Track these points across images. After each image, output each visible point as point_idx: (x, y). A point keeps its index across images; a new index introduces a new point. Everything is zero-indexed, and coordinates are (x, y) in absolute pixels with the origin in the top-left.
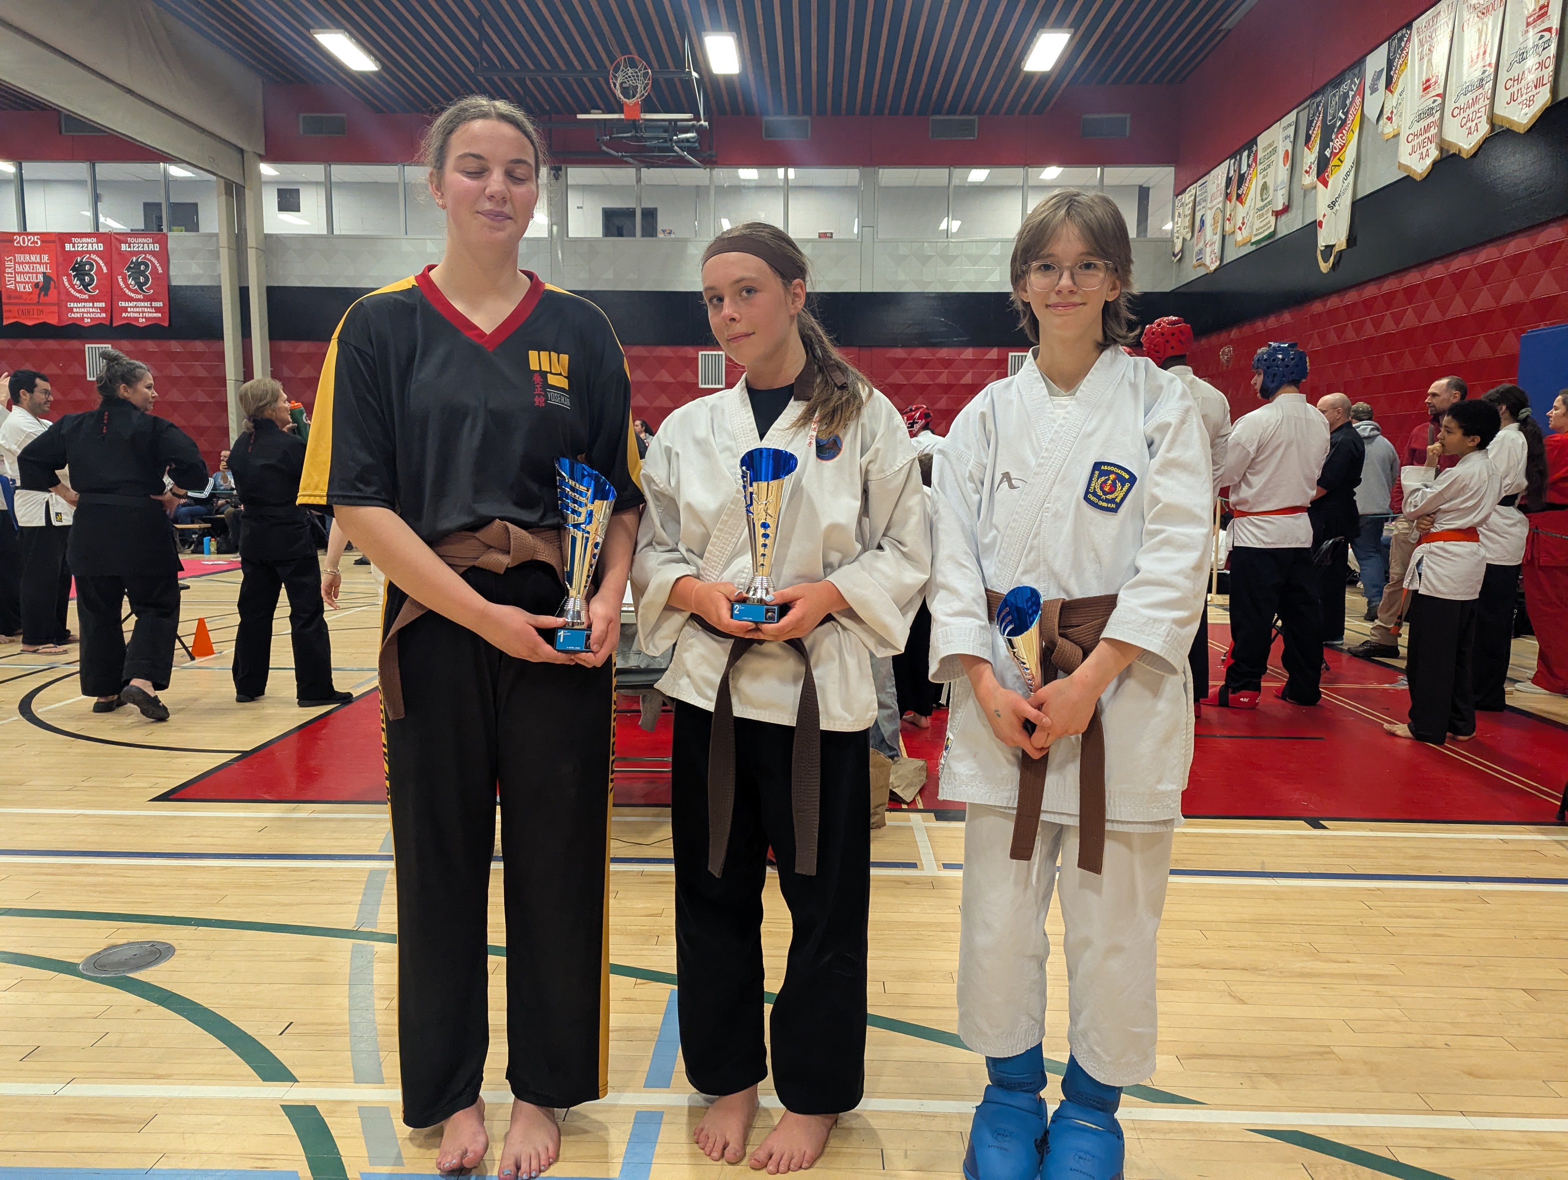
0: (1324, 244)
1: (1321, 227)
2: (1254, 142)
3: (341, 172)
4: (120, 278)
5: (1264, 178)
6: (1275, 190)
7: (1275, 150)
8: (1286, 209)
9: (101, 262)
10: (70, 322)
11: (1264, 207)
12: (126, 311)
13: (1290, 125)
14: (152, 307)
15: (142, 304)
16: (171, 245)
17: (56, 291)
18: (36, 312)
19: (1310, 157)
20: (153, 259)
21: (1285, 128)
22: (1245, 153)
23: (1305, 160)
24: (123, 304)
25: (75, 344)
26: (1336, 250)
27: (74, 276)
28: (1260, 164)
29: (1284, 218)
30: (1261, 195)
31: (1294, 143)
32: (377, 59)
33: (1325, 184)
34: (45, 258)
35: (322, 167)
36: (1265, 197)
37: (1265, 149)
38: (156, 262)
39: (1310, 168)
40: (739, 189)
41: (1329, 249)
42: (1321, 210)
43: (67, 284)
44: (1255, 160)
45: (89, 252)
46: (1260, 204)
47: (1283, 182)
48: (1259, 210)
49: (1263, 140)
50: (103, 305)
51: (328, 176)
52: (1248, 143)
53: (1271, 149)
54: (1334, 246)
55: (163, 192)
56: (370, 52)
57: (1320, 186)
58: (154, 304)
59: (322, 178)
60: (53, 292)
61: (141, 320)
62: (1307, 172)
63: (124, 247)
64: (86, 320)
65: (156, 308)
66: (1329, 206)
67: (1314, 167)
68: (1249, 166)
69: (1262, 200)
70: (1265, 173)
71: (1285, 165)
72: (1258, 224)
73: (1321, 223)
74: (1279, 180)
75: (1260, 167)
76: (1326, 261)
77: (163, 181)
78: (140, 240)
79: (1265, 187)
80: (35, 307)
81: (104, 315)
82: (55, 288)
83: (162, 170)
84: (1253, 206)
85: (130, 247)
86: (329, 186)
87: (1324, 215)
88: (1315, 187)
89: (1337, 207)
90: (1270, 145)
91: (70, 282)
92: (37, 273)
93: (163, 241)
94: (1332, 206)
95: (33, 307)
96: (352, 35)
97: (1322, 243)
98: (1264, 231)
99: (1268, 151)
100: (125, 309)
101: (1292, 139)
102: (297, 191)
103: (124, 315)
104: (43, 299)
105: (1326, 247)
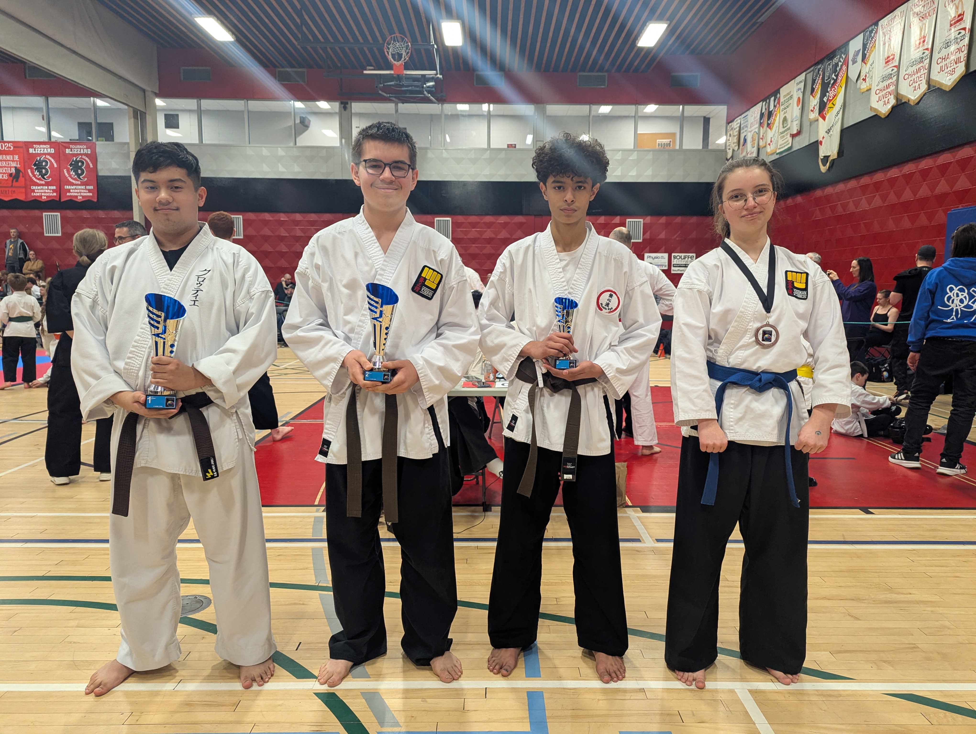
0: (823, 155)
1: (821, 145)
2: (778, 91)
3: (207, 104)
4: (65, 171)
5: (784, 113)
6: (792, 121)
7: (791, 97)
8: (799, 133)
9: (53, 160)
10: (33, 199)
11: (784, 132)
12: (70, 192)
13: (801, 82)
14: (86, 189)
15: (80, 187)
16: (98, 150)
17: (23, 179)
18: (10, 193)
19: (814, 102)
20: (87, 159)
21: (798, 84)
22: (773, 99)
23: (811, 103)
24: (67, 187)
25: (36, 212)
26: (831, 159)
27: (36, 169)
28: (782, 105)
29: (797, 139)
30: (783, 124)
31: (804, 93)
32: (233, 33)
33: (824, 118)
34: (16, 157)
35: (195, 101)
36: (785, 125)
37: (785, 96)
38: (88, 161)
39: (814, 108)
40: (457, 116)
41: (826, 158)
42: (821, 134)
43: (30, 174)
44: (779, 103)
45: (45, 154)
46: (782, 130)
47: (797, 116)
48: (782, 133)
49: (784, 91)
50: (54, 188)
51: (199, 106)
52: (774, 92)
53: (789, 96)
54: (829, 156)
55: (93, 116)
56: (229, 29)
57: (821, 120)
58: (88, 187)
59: (195, 107)
60: (21, 179)
61: (79, 198)
62: (812, 111)
63: (68, 151)
64: (43, 198)
65: (88, 190)
66: (826, 132)
67: (817, 108)
68: (775, 106)
69: (784, 127)
70: (785, 111)
71: (798, 106)
72: (781, 142)
73: (821, 142)
74: (794, 116)
75: (782, 107)
76: (824, 165)
77: (93, 108)
78: (78, 146)
79: (785, 119)
80: (10, 189)
81: (55, 194)
82: (23, 176)
83: (92, 102)
84: (777, 131)
85: (71, 151)
86: (200, 113)
87: (823, 138)
88: (817, 120)
89: (831, 133)
90: (788, 94)
91: (33, 173)
92: (11, 167)
93: (93, 147)
94: (828, 131)
95: (7, 189)
96: (218, 19)
97: (822, 154)
98: (784, 146)
99: (787, 97)
100: (69, 191)
101: (802, 91)
102: (177, 115)
103: (68, 194)
104: (15, 184)
105: (824, 157)
